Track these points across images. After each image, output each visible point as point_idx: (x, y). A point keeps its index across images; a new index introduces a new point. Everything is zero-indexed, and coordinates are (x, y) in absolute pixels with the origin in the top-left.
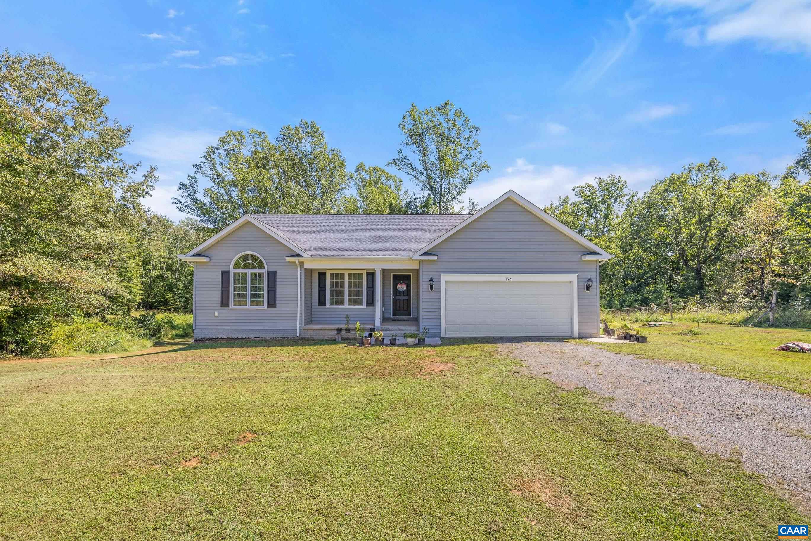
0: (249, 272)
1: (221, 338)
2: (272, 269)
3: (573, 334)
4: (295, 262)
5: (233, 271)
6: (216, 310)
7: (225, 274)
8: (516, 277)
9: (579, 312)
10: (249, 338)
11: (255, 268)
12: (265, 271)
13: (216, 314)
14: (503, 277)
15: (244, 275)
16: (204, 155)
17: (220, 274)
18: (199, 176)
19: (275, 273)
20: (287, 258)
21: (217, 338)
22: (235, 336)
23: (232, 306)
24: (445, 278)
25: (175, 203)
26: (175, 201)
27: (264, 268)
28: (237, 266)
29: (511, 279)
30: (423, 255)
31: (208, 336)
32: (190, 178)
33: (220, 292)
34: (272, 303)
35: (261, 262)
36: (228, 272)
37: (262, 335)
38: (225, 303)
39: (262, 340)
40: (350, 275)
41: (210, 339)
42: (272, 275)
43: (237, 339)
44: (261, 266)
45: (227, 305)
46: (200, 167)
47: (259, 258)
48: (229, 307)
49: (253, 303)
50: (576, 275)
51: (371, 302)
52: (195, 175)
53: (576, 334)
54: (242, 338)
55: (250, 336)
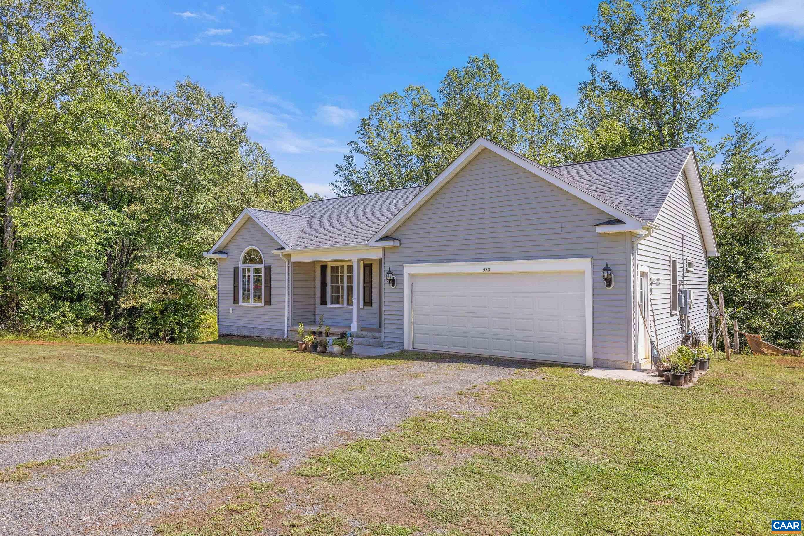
0: (252, 267)
1: (235, 335)
2: (268, 263)
3: (585, 361)
4: (279, 255)
5: (241, 266)
6: (231, 307)
7: (236, 269)
8: (497, 267)
9: (594, 323)
11: (256, 263)
12: (262, 266)
13: (231, 310)
14: (478, 267)
15: (249, 271)
16: (358, 129)
17: (233, 270)
18: (355, 154)
19: (269, 267)
20: (272, 252)
21: (232, 335)
23: (240, 303)
24: (409, 269)
25: (333, 189)
26: (333, 187)
27: (262, 262)
28: (244, 261)
29: (489, 270)
30: (378, 240)
31: (226, 333)
32: (346, 158)
33: (233, 289)
34: (268, 302)
35: (260, 257)
36: (238, 268)
37: (261, 335)
38: (236, 301)
39: (261, 340)
40: (348, 267)
42: (268, 269)
43: (244, 337)
44: (260, 261)
45: (238, 302)
46: (356, 143)
47: (259, 252)
48: (238, 304)
49: (255, 300)
50: (589, 260)
51: (349, 302)
52: (351, 154)
53: (589, 362)
54: (247, 337)
55: (252, 335)
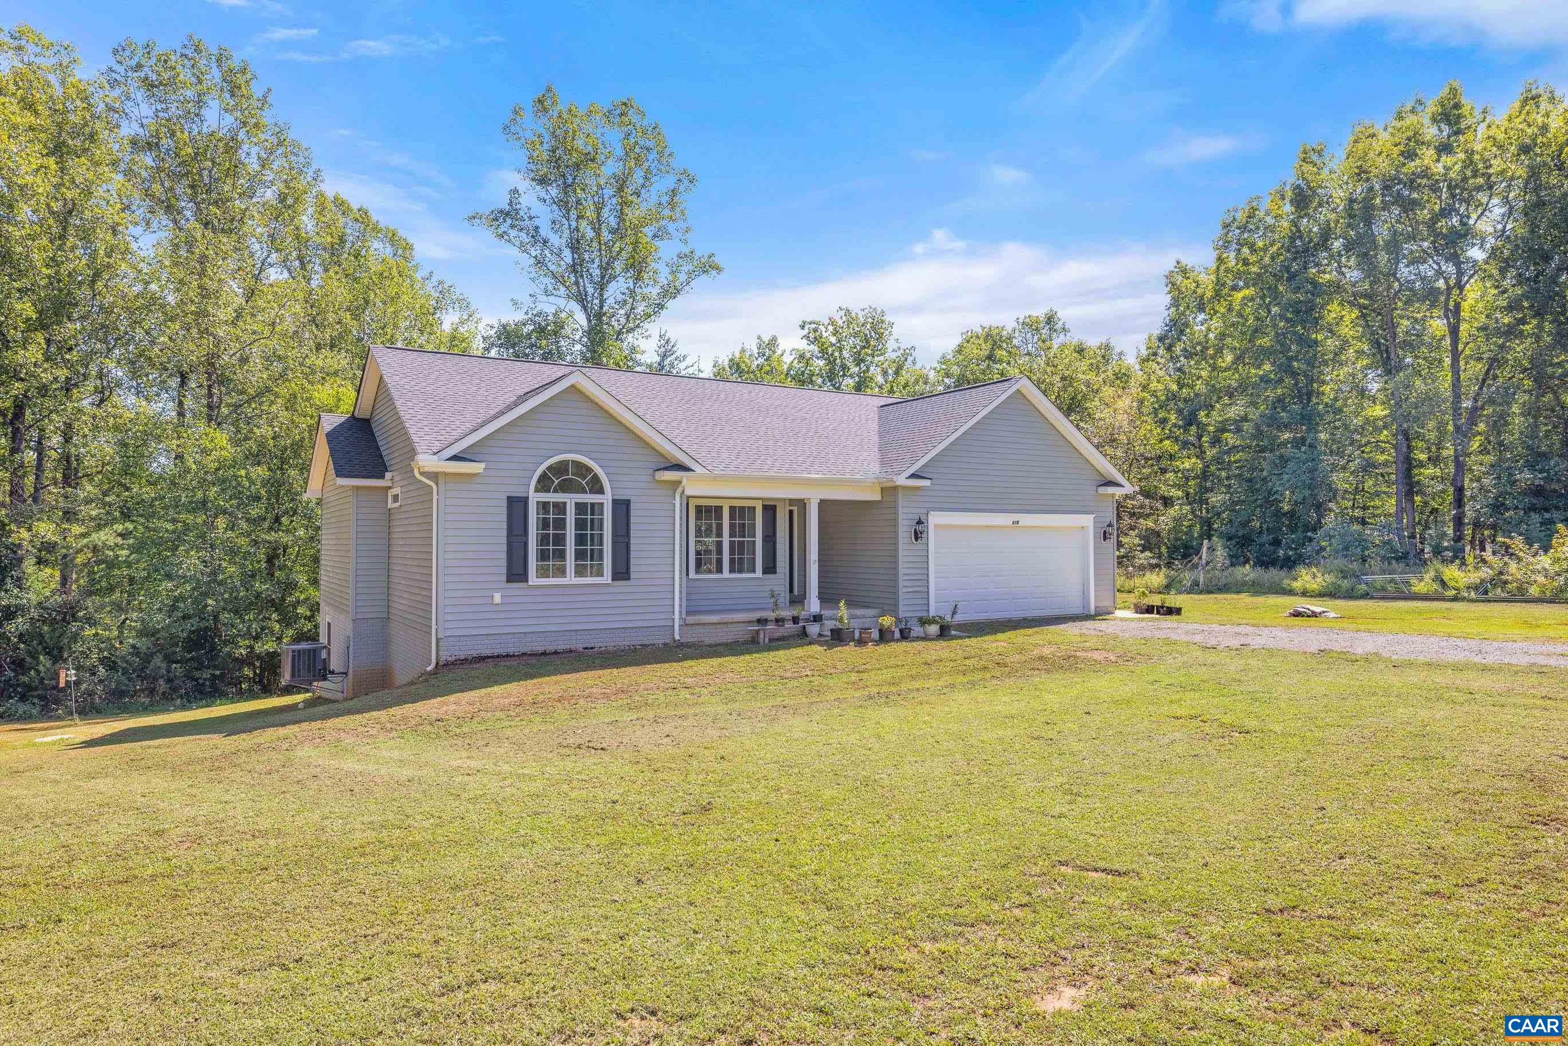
0: (570, 500)
1: (508, 656)
2: (622, 495)
3: (1089, 611)
4: (679, 482)
5: (535, 498)
6: (497, 590)
7: (517, 506)
8: (1025, 519)
9: (1095, 575)
10: (571, 651)
11: (584, 491)
12: (606, 500)
13: (497, 598)
15: (561, 508)
17: (505, 504)
19: (627, 503)
21: (498, 656)
22: (540, 649)
23: (533, 579)
24: (934, 519)
27: (601, 491)
28: (544, 484)
29: (1018, 522)
30: (908, 477)
31: (475, 653)
33: (504, 547)
35: (596, 479)
36: (525, 500)
37: (600, 643)
38: (516, 573)
39: (600, 653)
40: (732, 509)
41: (482, 659)
42: (622, 508)
43: (544, 654)
44: (597, 487)
45: (523, 577)
47: (589, 470)
48: (527, 581)
49: (580, 572)
50: (1091, 517)
53: (1093, 612)
54: (556, 653)
55: (573, 647)
